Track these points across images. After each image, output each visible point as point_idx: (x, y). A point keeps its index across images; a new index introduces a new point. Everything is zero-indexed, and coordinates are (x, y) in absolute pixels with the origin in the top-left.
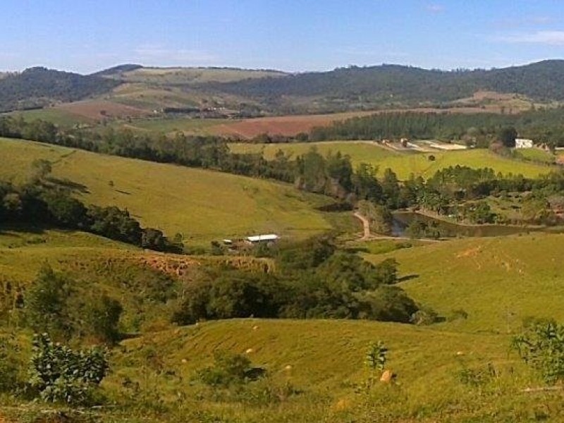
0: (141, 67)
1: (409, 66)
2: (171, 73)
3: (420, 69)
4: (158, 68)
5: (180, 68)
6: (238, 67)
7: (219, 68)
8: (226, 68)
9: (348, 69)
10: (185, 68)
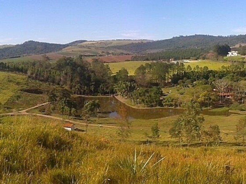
0: (87, 41)
1: (207, 35)
2: (98, 43)
3: (213, 36)
4: (93, 41)
5: (104, 40)
6: (130, 39)
7: (122, 40)
8: (124, 40)
9: (179, 37)
10: (106, 41)
